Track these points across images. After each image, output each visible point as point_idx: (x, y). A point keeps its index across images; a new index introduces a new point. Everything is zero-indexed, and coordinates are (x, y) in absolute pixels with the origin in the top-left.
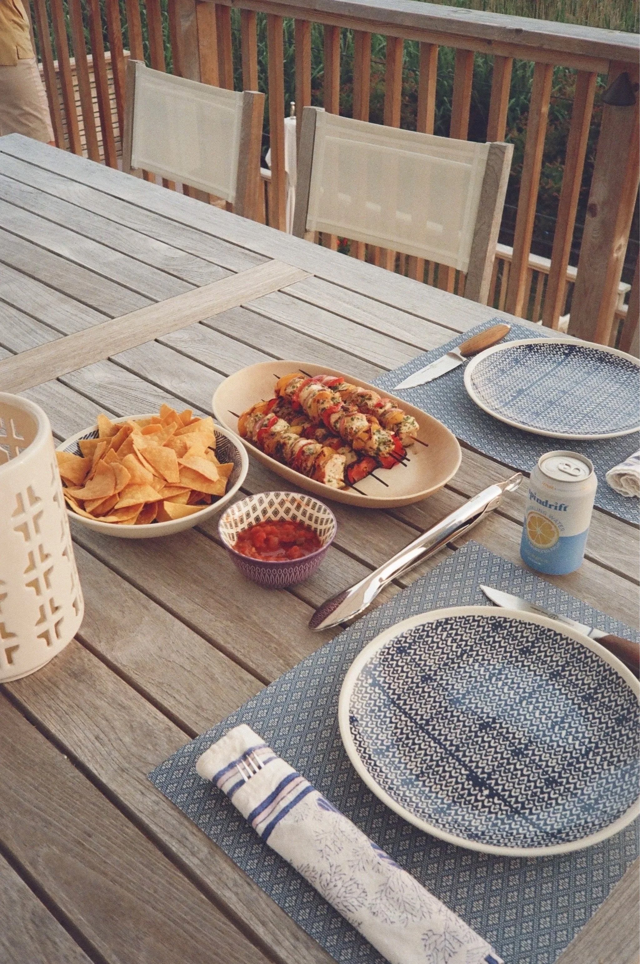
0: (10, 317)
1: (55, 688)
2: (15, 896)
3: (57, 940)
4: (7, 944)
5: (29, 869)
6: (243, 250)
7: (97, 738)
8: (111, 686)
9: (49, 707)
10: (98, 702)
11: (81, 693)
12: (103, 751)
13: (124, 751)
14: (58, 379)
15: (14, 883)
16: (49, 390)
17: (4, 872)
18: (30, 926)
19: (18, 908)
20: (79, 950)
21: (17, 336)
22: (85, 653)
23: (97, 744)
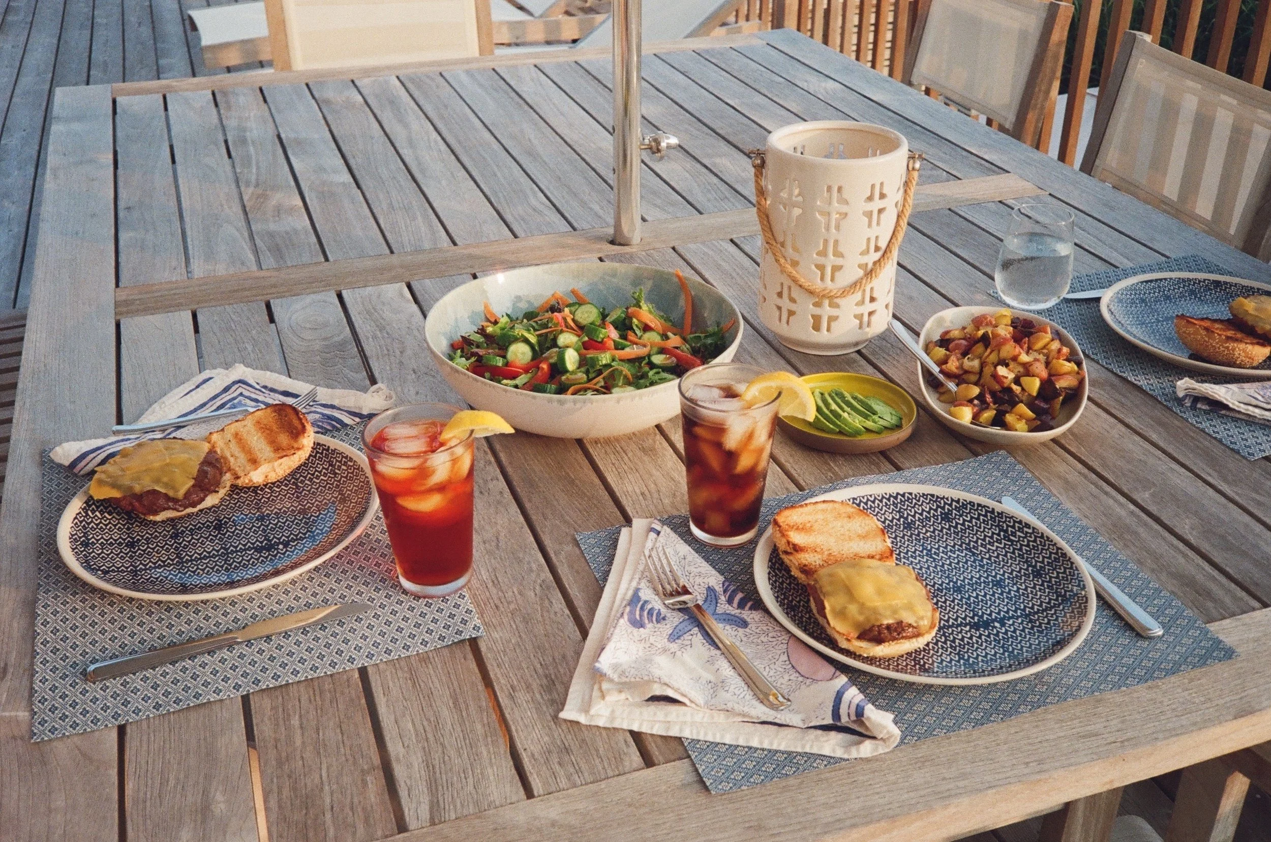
0: (709, 184)
1: (624, 455)
2: (534, 566)
3: (554, 602)
4: (516, 592)
5: (552, 555)
6: (979, 160)
7: (643, 494)
8: (670, 464)
9: (613, 464)
10: (654, 472)
11: (643, 462)
12: (643, 502)
13: (660, 507)
14: (732, 241)
15: (537, 560)
16: (719, 246)
17: (533, 552)
18: (538, 588)
19: (533, 575)
20: (567, 612)
21: (709, 200)
22: (659, 437)
23: (641, 498)
